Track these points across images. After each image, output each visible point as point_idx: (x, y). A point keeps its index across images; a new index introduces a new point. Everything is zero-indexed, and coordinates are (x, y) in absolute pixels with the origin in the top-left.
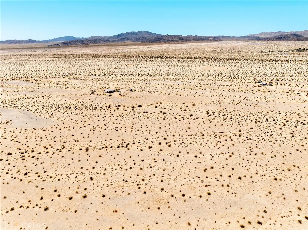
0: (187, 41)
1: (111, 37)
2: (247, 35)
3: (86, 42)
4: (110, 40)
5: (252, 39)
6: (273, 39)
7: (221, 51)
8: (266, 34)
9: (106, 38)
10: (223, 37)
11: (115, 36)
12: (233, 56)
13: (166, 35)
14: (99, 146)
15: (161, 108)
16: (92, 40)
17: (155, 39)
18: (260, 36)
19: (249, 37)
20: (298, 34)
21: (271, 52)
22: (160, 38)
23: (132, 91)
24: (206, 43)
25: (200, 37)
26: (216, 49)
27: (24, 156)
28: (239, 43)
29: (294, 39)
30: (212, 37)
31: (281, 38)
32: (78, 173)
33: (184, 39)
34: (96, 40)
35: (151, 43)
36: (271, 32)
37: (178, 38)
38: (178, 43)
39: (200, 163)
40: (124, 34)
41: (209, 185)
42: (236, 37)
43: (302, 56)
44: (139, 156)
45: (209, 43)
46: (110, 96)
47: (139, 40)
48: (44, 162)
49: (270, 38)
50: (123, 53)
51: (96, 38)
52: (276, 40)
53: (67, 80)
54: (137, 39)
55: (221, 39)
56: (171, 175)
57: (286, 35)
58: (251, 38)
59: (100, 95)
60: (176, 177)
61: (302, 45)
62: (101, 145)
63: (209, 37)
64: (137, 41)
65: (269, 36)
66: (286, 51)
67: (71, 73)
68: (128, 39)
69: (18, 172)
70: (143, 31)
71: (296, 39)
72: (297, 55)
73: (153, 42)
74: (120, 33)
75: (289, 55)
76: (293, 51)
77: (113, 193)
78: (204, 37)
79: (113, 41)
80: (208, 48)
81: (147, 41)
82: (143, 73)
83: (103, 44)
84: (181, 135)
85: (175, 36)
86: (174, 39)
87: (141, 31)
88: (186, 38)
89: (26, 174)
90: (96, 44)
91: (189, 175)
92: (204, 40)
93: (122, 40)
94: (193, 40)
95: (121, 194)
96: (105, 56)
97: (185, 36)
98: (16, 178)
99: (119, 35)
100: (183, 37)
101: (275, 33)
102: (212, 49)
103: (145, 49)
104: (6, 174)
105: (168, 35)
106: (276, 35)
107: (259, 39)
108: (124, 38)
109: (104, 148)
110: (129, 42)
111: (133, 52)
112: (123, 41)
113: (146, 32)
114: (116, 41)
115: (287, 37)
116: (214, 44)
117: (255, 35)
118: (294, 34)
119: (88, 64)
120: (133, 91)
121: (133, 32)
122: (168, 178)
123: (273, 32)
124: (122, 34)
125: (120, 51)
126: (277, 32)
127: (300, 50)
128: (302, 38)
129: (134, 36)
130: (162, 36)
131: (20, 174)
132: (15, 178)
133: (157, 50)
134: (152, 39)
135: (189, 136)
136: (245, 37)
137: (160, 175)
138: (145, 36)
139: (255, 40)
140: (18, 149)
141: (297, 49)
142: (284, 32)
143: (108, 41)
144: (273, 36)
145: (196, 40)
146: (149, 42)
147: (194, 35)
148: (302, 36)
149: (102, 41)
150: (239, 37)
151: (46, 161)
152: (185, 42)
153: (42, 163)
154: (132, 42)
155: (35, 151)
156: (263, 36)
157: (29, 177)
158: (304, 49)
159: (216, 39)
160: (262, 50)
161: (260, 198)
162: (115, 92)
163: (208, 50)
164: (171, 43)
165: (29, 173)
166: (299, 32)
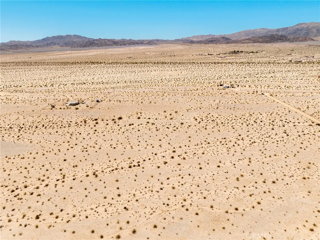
0: (121, 45)
1: (35, 42)
2: (180, 38)
3: (4, 48)
4: (34, 45)
5: (186, 43)
6: (205, 42)
7: (162, 54)
8: (197, 37)
9: (29, 44)
10: (157, 40)
11: (39, 40)
12: (177, 59)
13: (98, 38)
14: (106, 169)
15: (145, 118)
16: (12, 45)
17: (86, 43)
18: (192, 39)
19: (182, 40)
20: (227, 37)
21: (210, 55)
22: (92, 42)
23: (98, 101)
24: (143, 47)
25: (134, 40)
26: (156, 53)
27: (18, 195)
28: (176, 46)
29: (224, 42)
30: (146, 41)
31: (212, 41)
32: (105, 204)
33: (118, 43)
34: (17, 45)
35: (83, 47)
36: (203, 35)
37: (112, 42)
38: (112, 47)
39: (227, 173)
40: (50, 38)
41: (252, 194)
42: (170, 41)
43: (239, 58)
44: (160, 174)
45: (146, 47)
46: (77, 109)
47: (68, 44)
48: (51, 198)
49: (202, 41)
50: (55, 59)
51: (16, 43)
52: (208, 43)
53: (9, 94)
54: (66, 43)
55: (156, 42)
56: (209, 190)
57: (217, 38)
58: (184, 41)
59: (64, 109)
60: (216, 191)
61: (235, 47)
62: (108, 167)
63: (143, 41)
64: (66, 45)
65: (201, 39)
66: (224, 54)
67: (8, 84)
68: (55, 44)
69: (24, 216)
70: (72, 35)
71: (226, 42)
72: (234, 57)
73: (85, 46)
74: (45, 37)
75: (228, 57)
76: (229, 54)
77: (163, 221)
78: (139, 40)
79: (37, 47)
80: (147, 52)
81: (77, 46)
82: (96, 80)
83: (25, 50)
84: (187, 146)
85: (108, 40)
86: (108, 43)
87: (70, 35)
88: (121, 42)
89: (37, 217)
90: (18, 50)
91: (226, 187)
92: (138, 43)
93: (48, 45)
94: (128, 44)
95: (172, 220)
96: (36, 63)
97: (119, 40)
98: (27, 224)
99: (43, 39)
100: (117, 41)
101: (206, 36)
102: (152, 54)
103: (80, 54)
104: (8, 221)
105: (101, 39)
106: (207, 38)
107: (192, 42)
108: (50, 43)
109: (113, 170)
110: (57, 47)
111: (68, 58)
112: (50, 45)
113: (75, 35)
114: (41, 46)
115: (218, 40)
116: (152, 48)
117: (188, 39)
118: (223, 38)
119: (22, 73)
120: (100, 102)
121: (60, 36)
122: (208, 194)
123: (204, 36)
124: (47, 39)
125: (51, 57)
126: (208, 36)
127: (235, 52)
128: (231, 41)
129: (62, 40)
130: (94, 40)
131: (28, 219)
132: (26, 226)
133: (94, 55)
134: (83, 44)
135: (195, 145)
136: (179, 40)
137: (198, 192)
138: (75, 40)
139: (188, 43)
140: (2, 186)
141: (232, 52)
142: (214, 35)
143: (32, 46)
144: (204, 39)
145: (131, 44)
146: (80, 47)
147: (128, 39)
148: (230, 39)
149: (24, 46)
150: (173, 41)
151: (53, 197)
152: (119, 46)
153: (49, 200)
154: (60, 46)
155: (29, 186)
156: (195, 40)
157: (44, 220)
158: (238, 52)
159: (150, 43)
160: (201, 53)
161: (304, 198)
162: (79, 104)
163: (149, 54)
164: (104, 47)
165: (40, 215)
166: (227, 35)
